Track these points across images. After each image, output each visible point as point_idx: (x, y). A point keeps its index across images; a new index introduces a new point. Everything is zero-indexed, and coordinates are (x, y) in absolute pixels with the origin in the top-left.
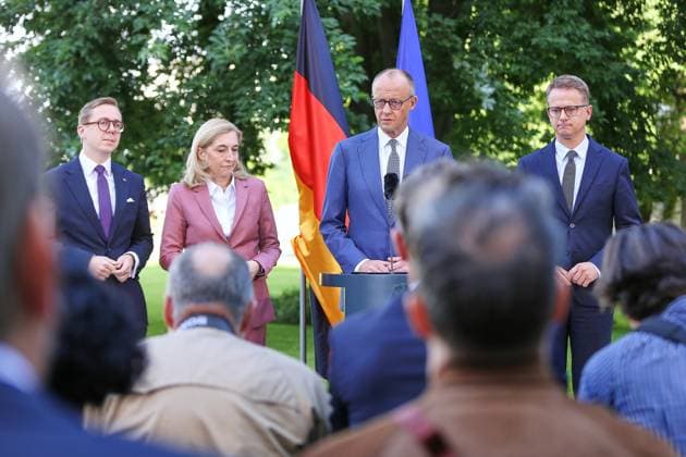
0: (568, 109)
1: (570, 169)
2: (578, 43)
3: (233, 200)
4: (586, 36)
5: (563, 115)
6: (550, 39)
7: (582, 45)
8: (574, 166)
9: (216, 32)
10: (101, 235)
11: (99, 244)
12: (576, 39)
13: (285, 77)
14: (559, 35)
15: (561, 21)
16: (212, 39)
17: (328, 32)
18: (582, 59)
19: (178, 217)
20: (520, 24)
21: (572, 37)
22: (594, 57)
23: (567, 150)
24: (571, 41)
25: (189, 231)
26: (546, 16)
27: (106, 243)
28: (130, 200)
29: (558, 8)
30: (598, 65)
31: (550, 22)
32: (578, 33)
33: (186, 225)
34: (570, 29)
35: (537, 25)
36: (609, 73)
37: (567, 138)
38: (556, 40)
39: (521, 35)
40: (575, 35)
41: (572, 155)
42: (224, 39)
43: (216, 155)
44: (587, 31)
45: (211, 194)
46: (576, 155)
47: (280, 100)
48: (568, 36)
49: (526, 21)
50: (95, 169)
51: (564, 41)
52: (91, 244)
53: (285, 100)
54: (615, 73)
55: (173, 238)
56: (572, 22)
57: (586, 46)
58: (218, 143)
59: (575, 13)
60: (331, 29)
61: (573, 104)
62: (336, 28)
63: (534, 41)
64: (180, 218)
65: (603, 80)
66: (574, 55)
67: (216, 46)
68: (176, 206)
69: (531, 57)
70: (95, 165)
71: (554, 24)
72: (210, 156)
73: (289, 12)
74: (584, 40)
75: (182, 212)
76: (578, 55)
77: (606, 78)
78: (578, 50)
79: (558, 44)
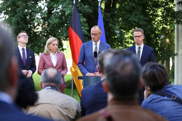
0: (139, 36)
1: (139, 51)
2: (140, 20)
4: (142, 19)
5: (137, 38)
6: (133, 19)
9: (52, 16)
12: (140, 19)
14: (136, 18)
15: (136, 15)
16: (51, 17)
17: (80, 17)
18: (141, 24)
19: (43, 61)
20: (126, 15)
21: (139, 19)
22: (144, 24)
24: (138, 20)
25: (45, 65)
26: (132, 13)
28: (30, 57)
29: (136, 12)
30: (145, 26)
31: (133, 15)
32: (140, 18)
33: (44, 64)
34: (138, 17)
35: (130, 15)
38: (135, 19)
39: (126, 17)
40: (139, 18)
41: (139, 48)
42: (53, 17)
43: (52, 46)
44: (142, 18)
45: (51, 56)
46: (141, 48)
47: (67, 33)
48: (138, 18)
49: (127, 14)
50: (22, 49)
51: (137, 20)
54: (149, 28)
55: (41, 67)
56: (139, 15)
57: (142, 21)
58: (53, 43)
59: (140, 13)
60: (80, 16)
61: (139, 35)
62: (81, 16)
63: (129, 19)
66: (139, 23)
67: (52, 19)
68: (42, 59)
69: (128, 23)
70: (22, 48)
71: (134, 15)
72: (51, 46)
73: (70, 11)
74: (142, 20)
75: (44, 60)
76: (140, 23)
77: (146, 30)
78: (140, 22)
79: (135, 20)
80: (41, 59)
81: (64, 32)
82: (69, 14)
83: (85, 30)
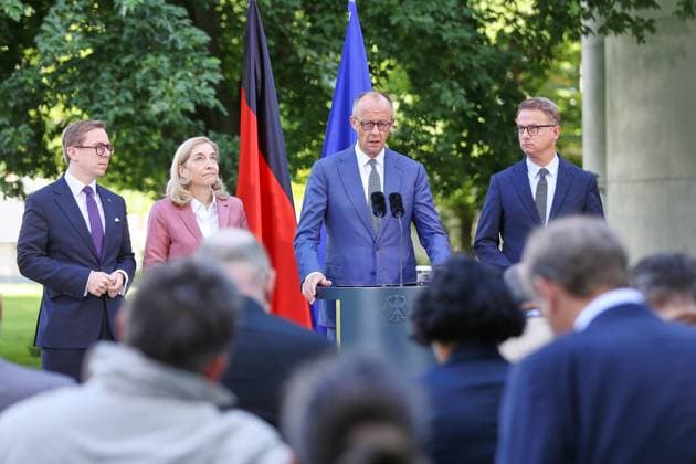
2: (444, 23)
3: (216, 218)
4: (453, 15)
6: (413, 17)
7: (448, 26)
8: (546, 185)
9: (48, 19)
10: (94, 253)
11: (92, 262)
12: (442, 18)
13: (125, 72)
14: (423, 14)
17: (177, 22)
18: (450, 42)
19: (162, 232)
21: (437, 15)
22: (461, 39)
23: (540, 168)
24: (437, 19)
25: (173, 247)
27: (99, 261)
28: (117, 220)
30: (465, 48)
32: (444, 10)
34: (434, 6)
36: (479, 57)
38: (421, 19)
39: (376, 12)
40: (439, 12)
41: (543, 173)
42: (58, 27)
44: (454, 8)
45: (194, 210)
46: (547, 172)
47: (123, 100)
48: (433, 14)
50: (83, 190)
51: (428, 20)
52: (83, 261)
53: (127, 100)
54: (484, 57)
55: (156, 253)
57: (454, 26)
60: (180, 18)
62: (185, 17)
63: (394, 21)
64: (164, 233)
65: (471, 66)
66: (440, 37)
67: (50, 36)
68: (161, 223)
69: (386, 38)
70: (83, 186)
74: (450, 18)
75: (167, 228)
76: (445, 37)
77: (475, 64)
78: (445, 31)
79: (422, 23)
81: (108, 97)
82: (135, 9)
83: (204, 84)
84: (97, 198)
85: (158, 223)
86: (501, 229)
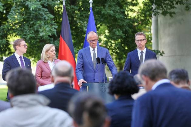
0: (141, 40)
1: (142, 56)
2: (116, 13)
3: (54, 65)
4: (118, 11)
6: (108, 11)
7: (117, 14)
8: (143, 55)
12: (115, 12)
13: (31, 26)
15: (110, 6)
16: (10, 13)
18: (118, 18)
19: (40, 69)
20: (97, 7)
21: (114, 11)
22: (121, 18)
23: (141, 51)
24: (114, 12)
25: (43, 73)
26: (106, 4)
28: (28, 65)
29: (109, 2)
30: (121, 20)
31: (107, 6)
32: (116, 10)
33: (42, 71)
34: (113, 9)
35: (102, 7)
36: (125, 23)
37: (141, 48)
40: (115, 10)
41: (142, 52)
42: (14, 14)
43: (51, 52)
44: (118, 9)
45: (49, 63)
46: (143, 52)
47: (31, 33)
48: (113, 11)
49: (99, 6)
50: (20, 57)
51: (112, 12)
53: (33, 33)
55: (39, 74)
56: (114, 6)
57: (119, 14)
59: (115, 3)
60: (46, 12)
62: (47, 11)
63: (102, 12)
65: (123, 25)
66: (115, 17)
70: (19, 56)
71: (108, 7)
74: (118, 12)
75: (41, 68)
76: (116, 17)
79: (110, 13)
80: (39, 67)
81: (28, 32)
82: (34, 9)
83: (53, 28)
84: (23, 60)
85: (39, 66)
86: (131, 68)
